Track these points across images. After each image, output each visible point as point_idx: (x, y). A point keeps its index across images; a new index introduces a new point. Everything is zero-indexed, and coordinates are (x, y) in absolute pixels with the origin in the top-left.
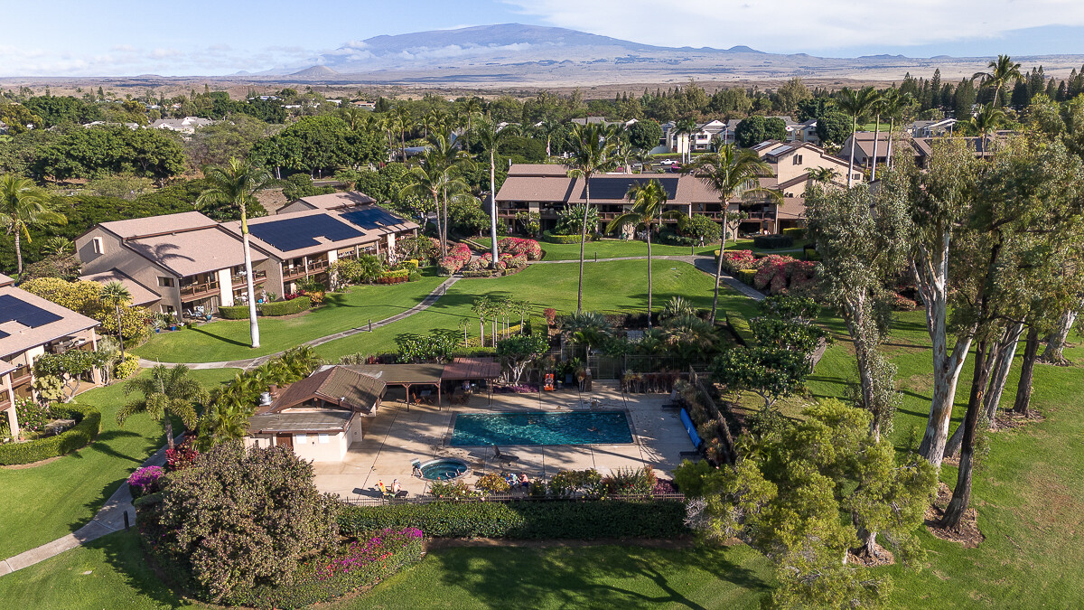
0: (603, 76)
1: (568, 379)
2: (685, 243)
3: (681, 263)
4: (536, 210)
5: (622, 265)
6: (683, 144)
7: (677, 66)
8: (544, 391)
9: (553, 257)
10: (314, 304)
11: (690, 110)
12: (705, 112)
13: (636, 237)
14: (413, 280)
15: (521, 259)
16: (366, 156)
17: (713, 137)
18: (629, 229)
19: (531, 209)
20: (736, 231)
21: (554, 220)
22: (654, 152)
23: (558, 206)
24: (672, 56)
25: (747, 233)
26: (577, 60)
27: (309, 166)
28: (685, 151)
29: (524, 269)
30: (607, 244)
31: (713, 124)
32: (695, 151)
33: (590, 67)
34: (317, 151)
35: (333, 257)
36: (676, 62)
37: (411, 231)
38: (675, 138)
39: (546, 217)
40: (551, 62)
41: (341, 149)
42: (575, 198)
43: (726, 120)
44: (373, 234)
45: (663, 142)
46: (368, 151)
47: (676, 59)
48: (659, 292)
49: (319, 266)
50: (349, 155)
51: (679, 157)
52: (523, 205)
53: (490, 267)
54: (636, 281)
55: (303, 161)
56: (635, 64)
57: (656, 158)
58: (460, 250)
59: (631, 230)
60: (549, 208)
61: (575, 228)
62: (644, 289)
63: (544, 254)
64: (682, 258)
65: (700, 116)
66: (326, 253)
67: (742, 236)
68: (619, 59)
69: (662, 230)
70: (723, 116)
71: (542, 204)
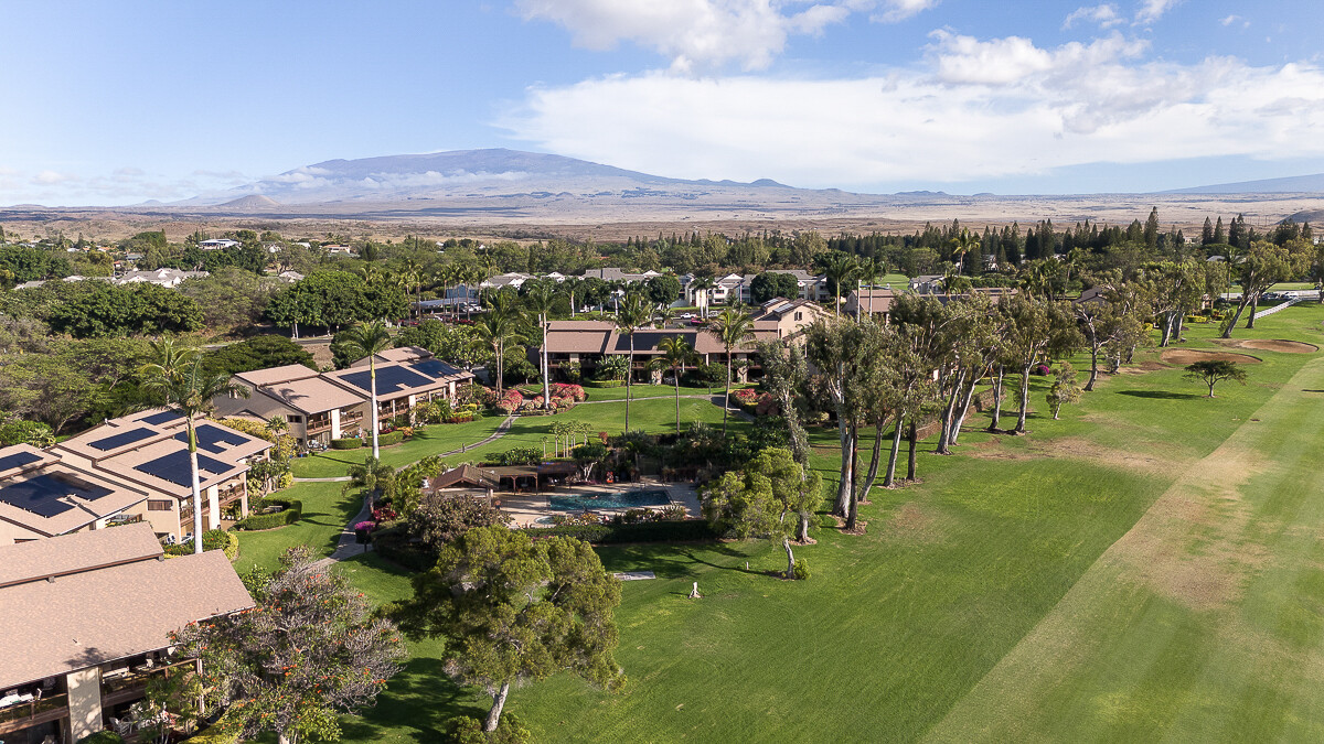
0: (608, 212)
1: (623, 475)
2: (704, 386)
3: (700, 400)
4: (577, 360)
5: (654, 403)
6: (702, 299)
7: (694, 202)
8: (607, 483)
9: (595, 398)
10: (405, 437)
11: (708, 262)
12: (723, 265)
13: (663, 382)
14: (477, 419)
15: (569, 400)
16: (386, 311)
17: (730, 292)
18: (657, 375)
19: (572, 360)
20: (745, 375)
21: (592, 369)
22: (673, 306)
23: (596, 356)
24: (688, 190)
25: (755, 377)
26: (577, 192)
27: (327, 322)
28: (703, 305)
29: (571, 408)
30: (639, 388)
31: (730, 277)
32: (713, 305)
33: (592, 201)
34: (337, 307)
35: (412, 401)
36: (692, 197)
37: (467, 380)
38: (694, 293)
39: (585, 366)
40: (547, 195)
41: (361, 306)
42: (611, 349)
43: (743, 273)
44: (440, 382)
45: (682, 296)
46: (387, 305)
47: (692, 193)
48: (683, 421)
49: (402, 408)
50: (369, 311)
51: (698, 311)
52: (565, 356)
53: (543, 407)
54: (667, 414)
55: (321, 318)
56: (647, 198)
57: (677, 312)
58: (513, 394)
59: (660, 376)
60: (587, 358)
61: (611, 375)
62: (674, 420)
63: (587, 397)
64: (702, 397)
65: (718, 269)
66: (407, 397)
67: (751, 381)
68: (627, 192)
69: (684, 375)
70: (740, 269)
71: (581, 355)
